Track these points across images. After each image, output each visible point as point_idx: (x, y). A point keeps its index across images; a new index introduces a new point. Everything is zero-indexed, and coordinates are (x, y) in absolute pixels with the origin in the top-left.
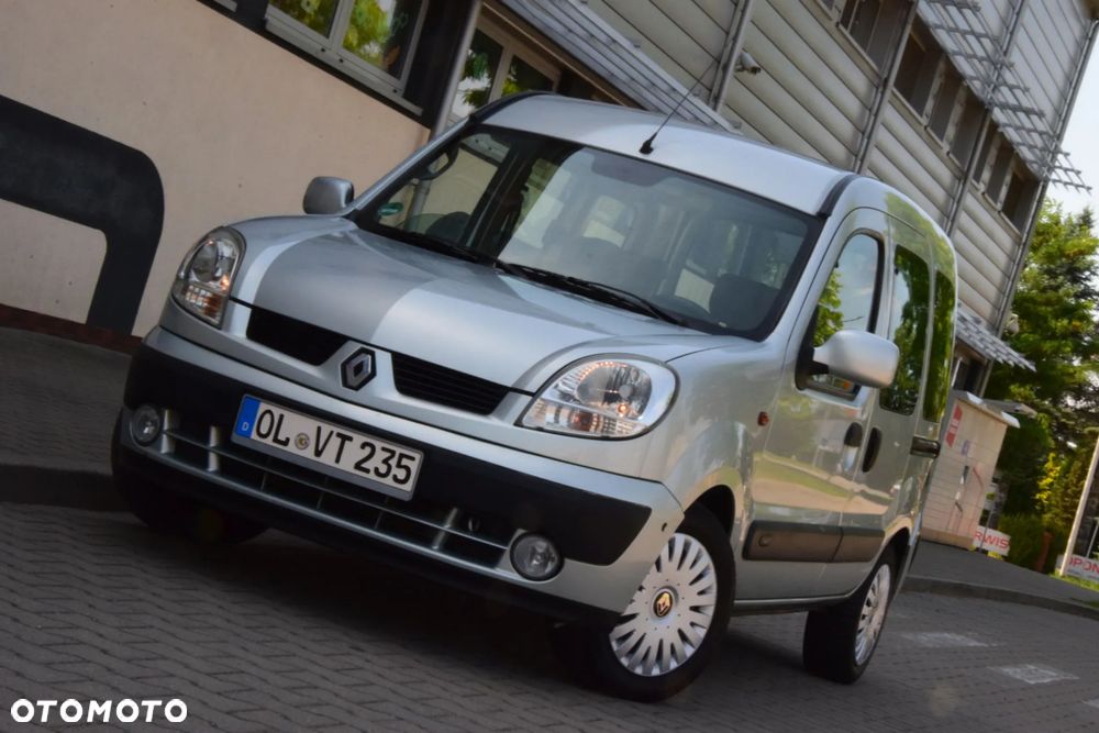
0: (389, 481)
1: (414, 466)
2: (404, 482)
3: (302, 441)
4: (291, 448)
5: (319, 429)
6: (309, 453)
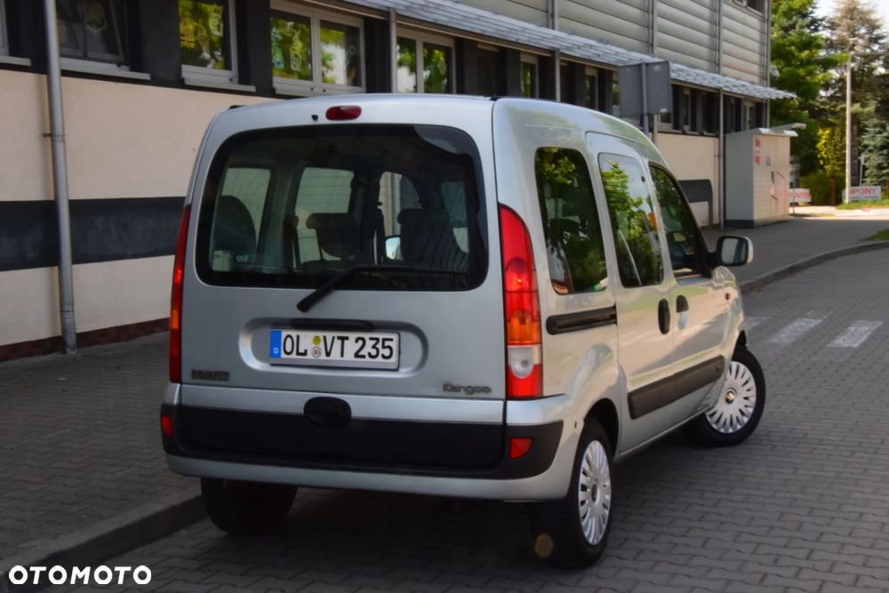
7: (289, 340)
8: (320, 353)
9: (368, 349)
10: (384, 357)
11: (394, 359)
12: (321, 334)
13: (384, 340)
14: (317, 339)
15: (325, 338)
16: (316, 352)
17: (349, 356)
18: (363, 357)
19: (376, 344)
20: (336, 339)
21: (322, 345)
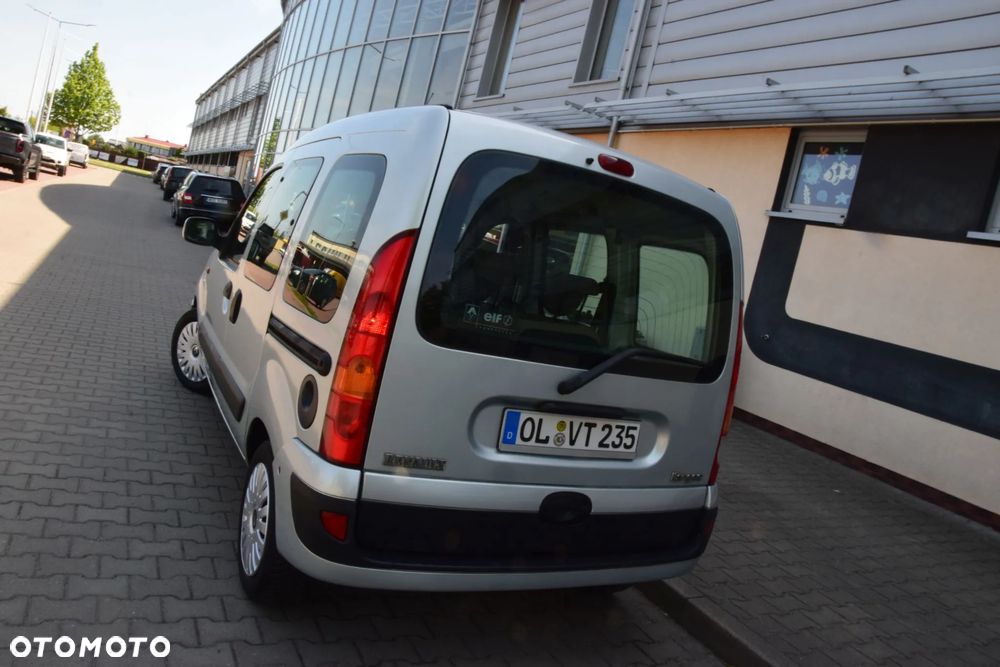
7: (529, 424)
8: (563, 441)
9: (613, 438)
10: (626, 447)
11: (633, 450)
12: (567, 420)
13: (629, 428)
14: (562, 425)
15: (571, 423)
16: (559, 440)
17: (594, 445)
18: (607, 446)
19: (621, 432)
20: (583, 427)
21: (566, 432)
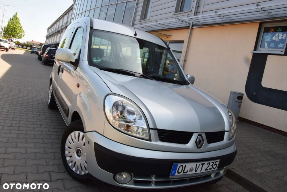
0: (212, 169)
1: (217, 163)
2: (215, 168)
3: (191, 170)
4: (189, 173)
5: (197, 165)
6: (194, 172)
